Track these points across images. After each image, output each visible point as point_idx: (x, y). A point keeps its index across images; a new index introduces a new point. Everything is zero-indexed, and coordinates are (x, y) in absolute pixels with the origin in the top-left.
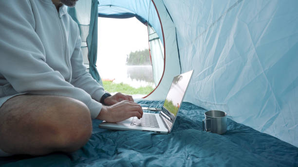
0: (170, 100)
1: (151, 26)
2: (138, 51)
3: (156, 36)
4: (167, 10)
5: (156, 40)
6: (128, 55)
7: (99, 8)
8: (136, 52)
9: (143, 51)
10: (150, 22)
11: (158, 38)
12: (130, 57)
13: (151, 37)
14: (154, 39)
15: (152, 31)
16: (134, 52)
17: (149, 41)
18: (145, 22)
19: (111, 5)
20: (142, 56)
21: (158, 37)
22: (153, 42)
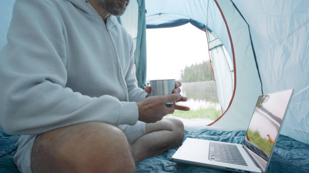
0: (256, 130)
1: (211, 31)
2: (195, 64)
3: (218, 42)
4: (234, 4)
5: (219, 49)
6: (182, 71)
7: (147, 19)
8: (192, 66)
9: (200, 64)
10: (210, 27)
11: (221, 45)
12: (185, 73)
13: (212, 45)
14: (216, 47)
15: (212, 37)
16: (189, 66)
17: (209, 50)
18: (202, 27)
19: (160, 14)
20: (200, 70)
21: (221, 43)
22: (214, 50)
